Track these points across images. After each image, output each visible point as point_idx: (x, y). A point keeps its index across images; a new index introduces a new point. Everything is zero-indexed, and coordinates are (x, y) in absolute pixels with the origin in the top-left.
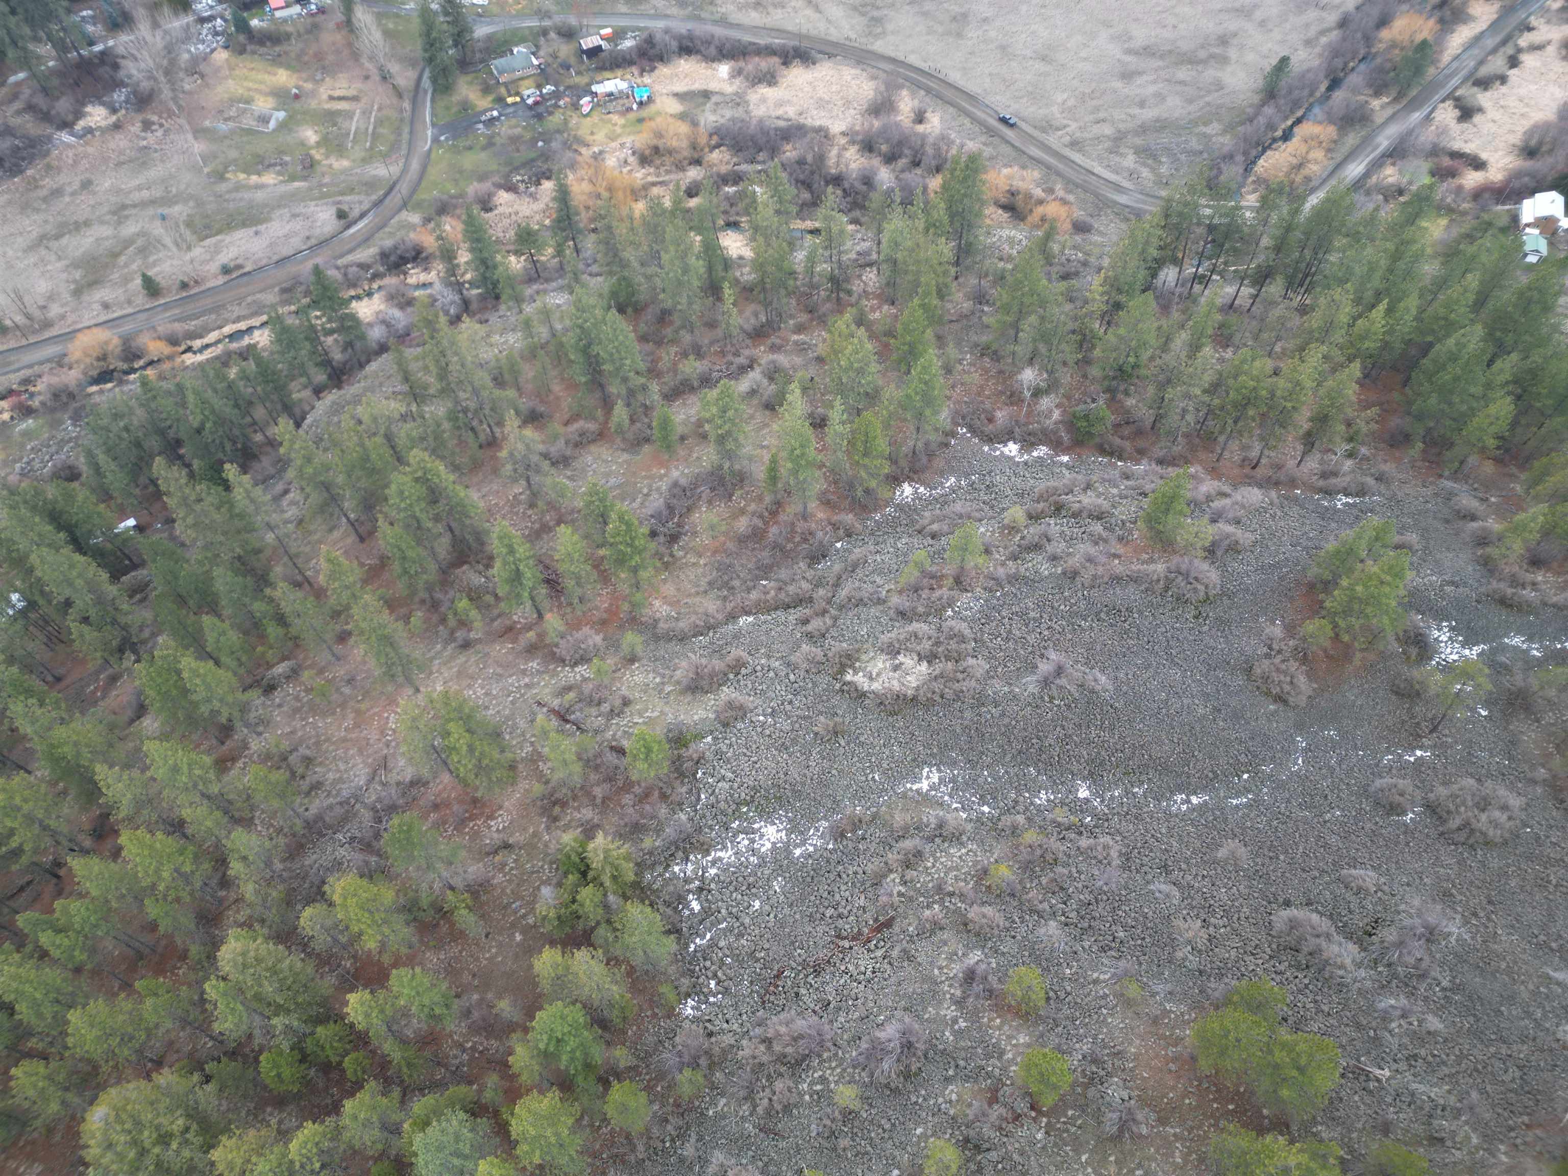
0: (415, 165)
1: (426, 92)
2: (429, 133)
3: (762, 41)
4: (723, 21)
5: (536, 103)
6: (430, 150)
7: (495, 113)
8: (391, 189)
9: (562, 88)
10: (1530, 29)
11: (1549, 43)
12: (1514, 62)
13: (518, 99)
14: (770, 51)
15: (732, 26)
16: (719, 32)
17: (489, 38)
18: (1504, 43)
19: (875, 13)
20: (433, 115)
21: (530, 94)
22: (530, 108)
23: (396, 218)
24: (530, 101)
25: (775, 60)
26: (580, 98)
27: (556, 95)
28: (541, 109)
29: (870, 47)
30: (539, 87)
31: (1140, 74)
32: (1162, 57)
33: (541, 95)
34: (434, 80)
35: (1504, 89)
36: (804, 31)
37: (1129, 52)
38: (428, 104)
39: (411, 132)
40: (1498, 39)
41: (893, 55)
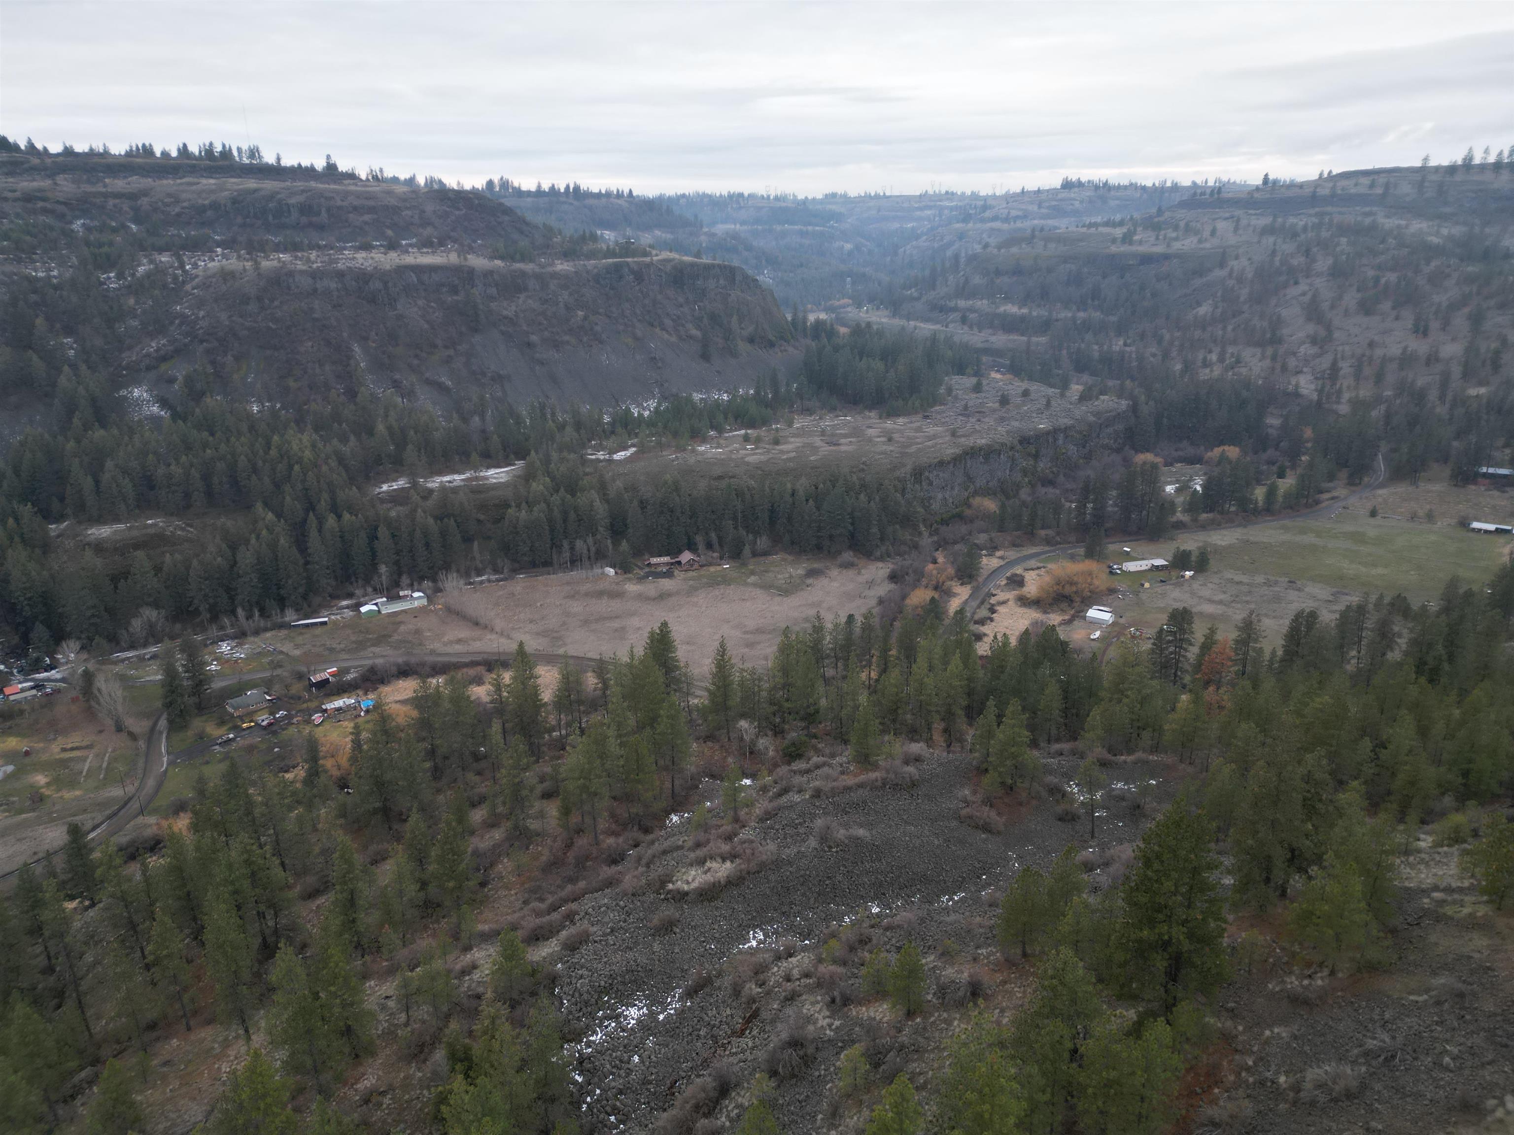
0: (151, 783)
1: (161, 733)
2: (165, 759)
4: (433, 652)
5: (270, 724)
6: (166, 771)
7: (231, 736)
8: (126, 804)
9: (293, 712)
10: (994, 595)
11: (1008, 600)
12: (993, 611)
13: (253, 724)
14: (473, 664)
15: (440, 655)
16: (430, 659)
17: (223, 689)
18: (982, 603)
20: (168, 746)
21: (264, 719)
22: (265, 728)
23: (132, 823)
24: (264, 723)
25: (481, 669)
26: (311, 715)
27: (289, 717)
28: (274, 728)
29: (555, 653)
30: (272, 713)
33: (275, 718)
34: (171, 722)
36: (501, 650)
38: (164, 740)
39: (146, 762)
40: (978, 602)
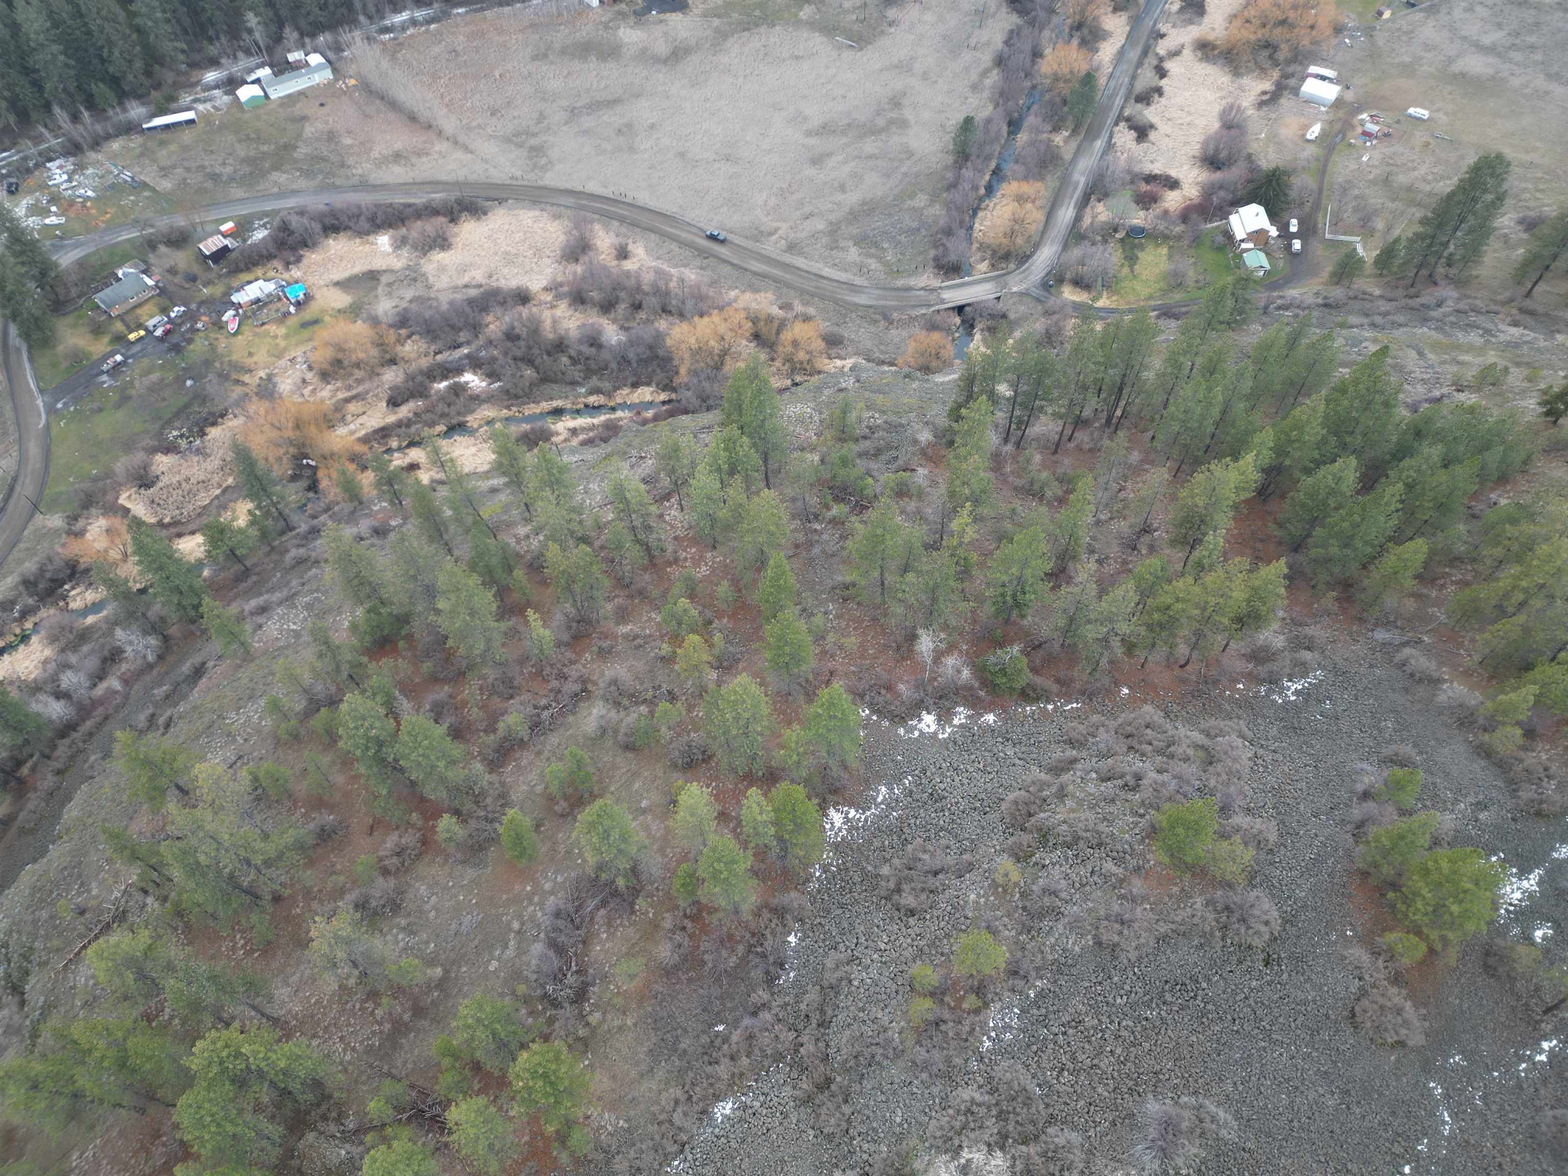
0: (34, 449)
1: (18, 350)
2: (40, 403)
3: (419, 200)
4: (364, 185)
5: (167, 333)
6: (48, 427)
7: (119, 358)
8: (11, 489)
9: (193, 306)
10: (1162, 36)
11: (1183, 46)
12: (1162, 73)
13: (142, 333)
14: (431, 211)
15: (376, 188)
16: (365, 199)
17: (81, 264)
18: (1145, 53)
19: (533, 142)
20: (38, 378)
21: (156, 322)
22: (161, 339)
23: (31, 527)
24: (159, 332)
25: (441, 220)
26: (221, 313)
27: (190, 316)
28: (175, 338)
29: (540, 183)
30: (165, 311)
31: (829, 155)
32: (844, 133)
33: (171, 321)
34: (26, 336)
35: (1163, 100)
36: (461, 178)
37: (809, 133)
38: (27, 365)
39: (16, 409)
41: (569, 186)
